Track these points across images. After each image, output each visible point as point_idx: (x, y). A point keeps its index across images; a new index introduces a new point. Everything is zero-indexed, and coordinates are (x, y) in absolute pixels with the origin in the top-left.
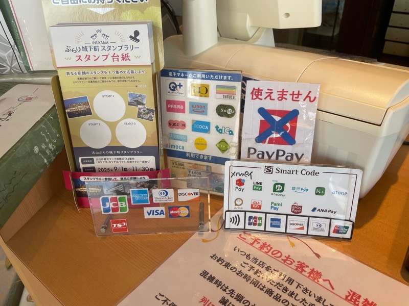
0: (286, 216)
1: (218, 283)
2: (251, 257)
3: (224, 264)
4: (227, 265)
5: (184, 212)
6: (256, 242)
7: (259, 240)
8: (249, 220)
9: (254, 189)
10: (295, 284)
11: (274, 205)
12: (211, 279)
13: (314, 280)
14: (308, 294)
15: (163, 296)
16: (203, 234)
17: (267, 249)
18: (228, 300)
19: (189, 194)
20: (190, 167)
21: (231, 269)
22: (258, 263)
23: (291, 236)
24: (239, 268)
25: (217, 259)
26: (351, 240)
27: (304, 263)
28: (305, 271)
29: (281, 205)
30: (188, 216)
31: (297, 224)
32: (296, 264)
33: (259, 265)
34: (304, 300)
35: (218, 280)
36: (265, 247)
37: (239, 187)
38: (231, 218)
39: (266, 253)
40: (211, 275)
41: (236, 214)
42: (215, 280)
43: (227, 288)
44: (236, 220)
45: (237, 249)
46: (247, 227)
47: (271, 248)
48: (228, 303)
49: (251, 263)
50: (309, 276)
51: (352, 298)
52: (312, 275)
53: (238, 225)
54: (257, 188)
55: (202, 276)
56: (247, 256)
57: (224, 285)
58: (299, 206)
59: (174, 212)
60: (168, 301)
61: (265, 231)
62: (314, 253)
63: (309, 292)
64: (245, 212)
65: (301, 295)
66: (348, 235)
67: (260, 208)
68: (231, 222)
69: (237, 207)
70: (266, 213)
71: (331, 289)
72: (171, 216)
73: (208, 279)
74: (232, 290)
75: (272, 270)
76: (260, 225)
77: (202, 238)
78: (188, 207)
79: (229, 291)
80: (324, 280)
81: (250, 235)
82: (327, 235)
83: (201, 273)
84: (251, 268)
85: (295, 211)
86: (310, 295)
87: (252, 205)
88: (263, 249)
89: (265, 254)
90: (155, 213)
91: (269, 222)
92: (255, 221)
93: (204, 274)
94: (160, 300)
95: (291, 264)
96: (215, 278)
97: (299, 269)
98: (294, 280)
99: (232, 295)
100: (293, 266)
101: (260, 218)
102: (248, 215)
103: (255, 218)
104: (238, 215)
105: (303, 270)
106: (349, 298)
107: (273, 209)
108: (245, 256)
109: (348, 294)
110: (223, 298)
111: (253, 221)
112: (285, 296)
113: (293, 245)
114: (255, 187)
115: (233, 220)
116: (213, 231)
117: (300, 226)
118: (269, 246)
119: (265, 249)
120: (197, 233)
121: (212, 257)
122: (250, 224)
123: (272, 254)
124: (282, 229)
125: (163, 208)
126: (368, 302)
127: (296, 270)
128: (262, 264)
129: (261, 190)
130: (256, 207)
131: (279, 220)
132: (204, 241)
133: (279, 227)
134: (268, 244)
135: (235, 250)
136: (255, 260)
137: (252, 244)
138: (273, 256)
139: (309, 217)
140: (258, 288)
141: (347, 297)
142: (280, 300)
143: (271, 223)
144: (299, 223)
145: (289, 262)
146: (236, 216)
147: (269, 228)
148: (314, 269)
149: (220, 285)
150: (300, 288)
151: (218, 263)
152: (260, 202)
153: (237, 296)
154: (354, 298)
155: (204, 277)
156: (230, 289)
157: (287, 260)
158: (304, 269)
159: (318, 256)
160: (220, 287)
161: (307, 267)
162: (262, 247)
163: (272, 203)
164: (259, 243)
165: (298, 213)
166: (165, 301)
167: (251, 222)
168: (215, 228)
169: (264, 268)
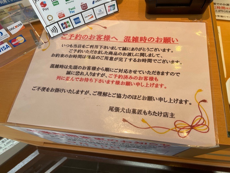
0: (80, 14)
1: (62, 66)
2: (73, 45)
3: (60, 56)
4: (62, 56)
5: (20, 40)
6: (72, 37)
7: (73, 34)
8: (62, 26)
9: (54, 5)
10: (99, 47)
11: (71, 10)
12: (57, 66)
13: (107, 40)
14: (107, 48)
15: (36, 87)
16: (41, 47)
17: (79, 37)
18: (70, 71)
19: (16, 27)
20: (9, 10)
21: (65, 57)
22: (77, 47)
23: (88, 24)
24: (69, 54)
25: (55, 56)
26: (119, 11)
27: (100, 35)
28: (102, 39)
29: (74, 8)
30: (25, 41)
31: (89, 16)
32: (96, 37)
33: (78, 47)
34: (106, 52)
35: (61, 65)
36: (78, 37)
37: (45, 8)
38: (51, 30)
39: (80, 39)
40: (56, 65)
41: (53, 26)
42: (59, 66)
43: (67, 66)
44: (55, 30)
45: (64, 45)
46: (64, 31)
47: (81, 36)
48: (71, 72)
49: (74, 49)
50: (104, 40)
51: (127, 40)
52: (106, 39)
53: (57, 32)
54: (56, 3)
55: (52, 67)
56: (70, 46)
57: (65, 65)
58: (85, 4)
59: (15, 43)
60: (40, 88)
61: (74, 28)
62: (103, 27)
63: (107, 47)
64: (57, 22)
65: (104, 51)
66: (116, 10)
67: (64, 16)
68: (52, 32)
69: (50, 21)
70: (69, 17)
71: (116, 40)
72: (14, 46)
73: (55, 68)
74: (70, 66)
75: (86, 46)
76: (69, 26)
77: (41, 49)
78: (21, 36)
79: (69, 67)
80: (112, 38)
81: (67, 34)
82: (106, 15)
83: (50, 67)
84: (75, 51)
85: (84, 8)
86: (108, 49)
87: (59, 16)
88: (77, 38)
89: (79, 41)
90: (3, 49)
91: (73, 22)
92: (66, 25)
93: (52, 66)
94: (36, 90)
95: (94, 38)
96: (59, 65)
97: (99, 39)
98: (98, 46)
99: (71, 68)
100: (95, 39)
101: (68, 22)
102: (60, 23)
103: (65, 23)
104: (54, 26)
105: (101, 39)
106: (126, 40)
107: (71, 13)
108: (70, 47)
109: (124, 39)
110: (68, 72)
111: (64, 26)
112: (96, 55)
113: (91, 28)
114: (54, 4)
115: (53, 31)
116: (46, 42)
117: (91, 16)
118: (80, 35)
119: (78, 38)
120: (37, 48)
121: (52, 56)
122: (64, 28)
123: (83, 38)
124: (82, 23)
125: (6, 44)
126: (134, 37)
127: (98, 40)
128: (80, 46)
129: (58, 4)
130: (62, 16)
131: (78, 18)
132: (43, 50)
133: (80, 22)
134: (79, 35)
135: (62, 46)
136: (75, 46)
137: (70, 39)
138: (84, 39)
139: (93, 8)
140: (82, 58)
141: (124, 40)
142: (95, 58)
143: (75, 22)
144: (89, 14)
145: (93, 38)
146: (53, 28)
147: (75, 26)
148: (105, 35)
149: (63, 67)
150: (102, 47)
151: (57, 57)
152: (62, 12)
153: (74, 67)
154: (128, 39)
155: (53, 68)
156: (69, 66)
157: (91, 37)
158: (101, 37)
159: (105, 28)
160: (63, 68)
161: (102, 36)
162: (76, 38)
163: (69, 9)
164: (74, 36)
165: (86, 8)
166: (38, 89)
167: (64, 27)
168: (46, 41)
169: (82, 47)
